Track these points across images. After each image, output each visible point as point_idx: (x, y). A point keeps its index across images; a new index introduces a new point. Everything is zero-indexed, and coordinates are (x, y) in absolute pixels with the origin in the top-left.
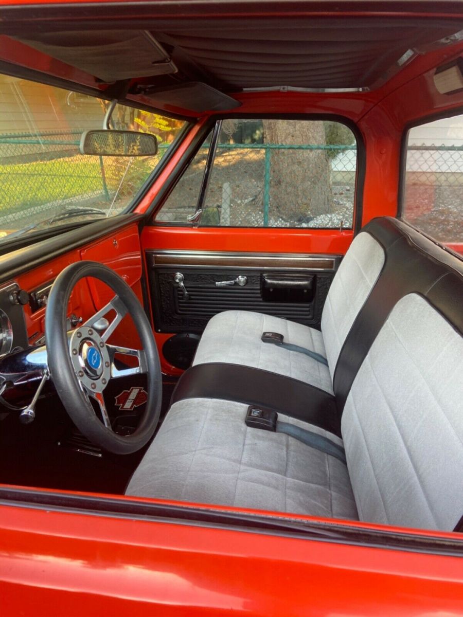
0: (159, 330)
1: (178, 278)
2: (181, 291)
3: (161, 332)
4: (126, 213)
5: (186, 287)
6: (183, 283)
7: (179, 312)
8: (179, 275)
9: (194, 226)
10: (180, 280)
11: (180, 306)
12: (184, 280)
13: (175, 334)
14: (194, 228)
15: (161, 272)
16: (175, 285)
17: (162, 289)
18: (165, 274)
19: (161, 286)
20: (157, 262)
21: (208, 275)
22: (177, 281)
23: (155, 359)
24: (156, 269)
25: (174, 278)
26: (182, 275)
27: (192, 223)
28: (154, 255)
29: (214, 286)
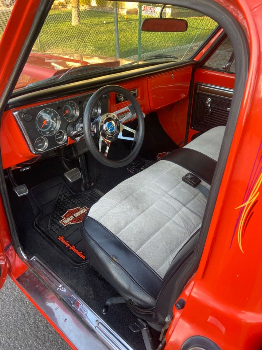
0: (192, 128)
1: (208, 101)
2: (208, 109)
3: (193, 129)
4: (189, 59)
5: (211, 107)
6: (210, 105)
7: (205, 120)
8: (209, 100)
9: (225, 72)
10: (209, 103)
11: (206, 117)
12: (211, 103)
13: (199, 132)
14: (225, 73)
15: (201, 96)
16: (206, 105)
17: (198, 106)
18: (202, 97)
19: (199, 104)
20: (200, 90)
21: (225, 103)
22: (207, 103)
23: (142, 137)
24: (198, 94)
25: (206, 100)
26: (211, 100)
27: (224, 70)
28: (199, 86)
29: (226, 110)
